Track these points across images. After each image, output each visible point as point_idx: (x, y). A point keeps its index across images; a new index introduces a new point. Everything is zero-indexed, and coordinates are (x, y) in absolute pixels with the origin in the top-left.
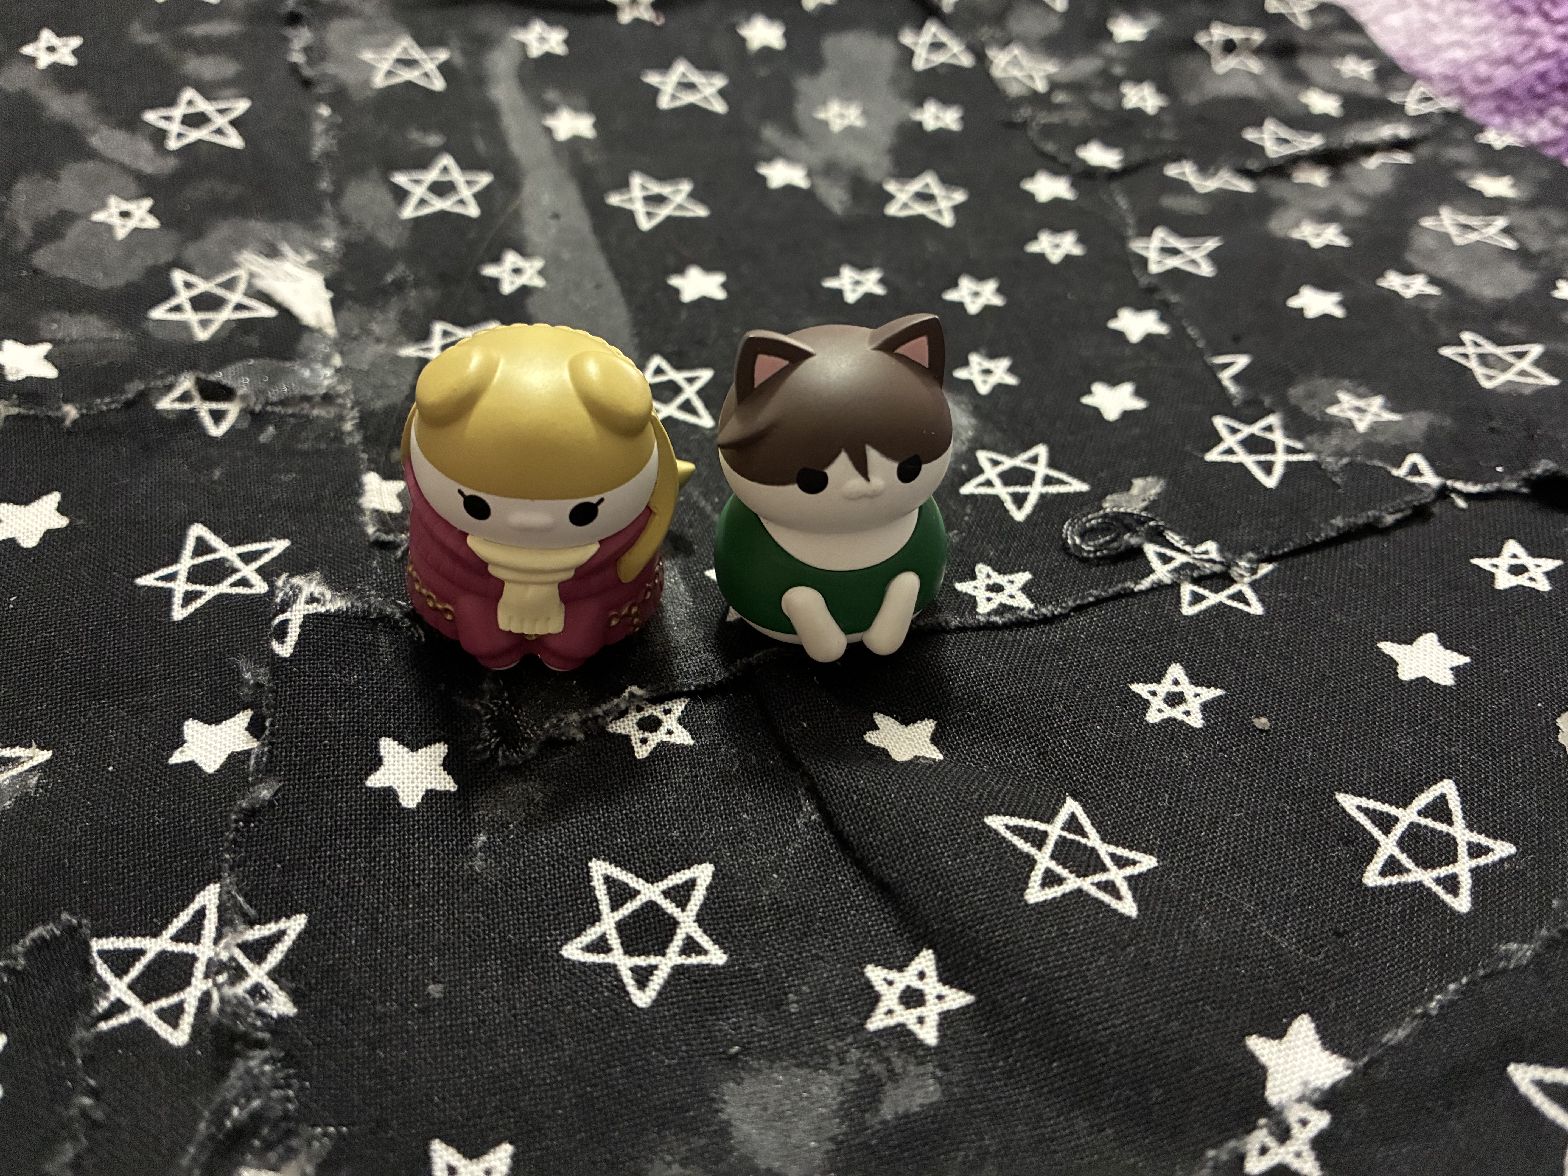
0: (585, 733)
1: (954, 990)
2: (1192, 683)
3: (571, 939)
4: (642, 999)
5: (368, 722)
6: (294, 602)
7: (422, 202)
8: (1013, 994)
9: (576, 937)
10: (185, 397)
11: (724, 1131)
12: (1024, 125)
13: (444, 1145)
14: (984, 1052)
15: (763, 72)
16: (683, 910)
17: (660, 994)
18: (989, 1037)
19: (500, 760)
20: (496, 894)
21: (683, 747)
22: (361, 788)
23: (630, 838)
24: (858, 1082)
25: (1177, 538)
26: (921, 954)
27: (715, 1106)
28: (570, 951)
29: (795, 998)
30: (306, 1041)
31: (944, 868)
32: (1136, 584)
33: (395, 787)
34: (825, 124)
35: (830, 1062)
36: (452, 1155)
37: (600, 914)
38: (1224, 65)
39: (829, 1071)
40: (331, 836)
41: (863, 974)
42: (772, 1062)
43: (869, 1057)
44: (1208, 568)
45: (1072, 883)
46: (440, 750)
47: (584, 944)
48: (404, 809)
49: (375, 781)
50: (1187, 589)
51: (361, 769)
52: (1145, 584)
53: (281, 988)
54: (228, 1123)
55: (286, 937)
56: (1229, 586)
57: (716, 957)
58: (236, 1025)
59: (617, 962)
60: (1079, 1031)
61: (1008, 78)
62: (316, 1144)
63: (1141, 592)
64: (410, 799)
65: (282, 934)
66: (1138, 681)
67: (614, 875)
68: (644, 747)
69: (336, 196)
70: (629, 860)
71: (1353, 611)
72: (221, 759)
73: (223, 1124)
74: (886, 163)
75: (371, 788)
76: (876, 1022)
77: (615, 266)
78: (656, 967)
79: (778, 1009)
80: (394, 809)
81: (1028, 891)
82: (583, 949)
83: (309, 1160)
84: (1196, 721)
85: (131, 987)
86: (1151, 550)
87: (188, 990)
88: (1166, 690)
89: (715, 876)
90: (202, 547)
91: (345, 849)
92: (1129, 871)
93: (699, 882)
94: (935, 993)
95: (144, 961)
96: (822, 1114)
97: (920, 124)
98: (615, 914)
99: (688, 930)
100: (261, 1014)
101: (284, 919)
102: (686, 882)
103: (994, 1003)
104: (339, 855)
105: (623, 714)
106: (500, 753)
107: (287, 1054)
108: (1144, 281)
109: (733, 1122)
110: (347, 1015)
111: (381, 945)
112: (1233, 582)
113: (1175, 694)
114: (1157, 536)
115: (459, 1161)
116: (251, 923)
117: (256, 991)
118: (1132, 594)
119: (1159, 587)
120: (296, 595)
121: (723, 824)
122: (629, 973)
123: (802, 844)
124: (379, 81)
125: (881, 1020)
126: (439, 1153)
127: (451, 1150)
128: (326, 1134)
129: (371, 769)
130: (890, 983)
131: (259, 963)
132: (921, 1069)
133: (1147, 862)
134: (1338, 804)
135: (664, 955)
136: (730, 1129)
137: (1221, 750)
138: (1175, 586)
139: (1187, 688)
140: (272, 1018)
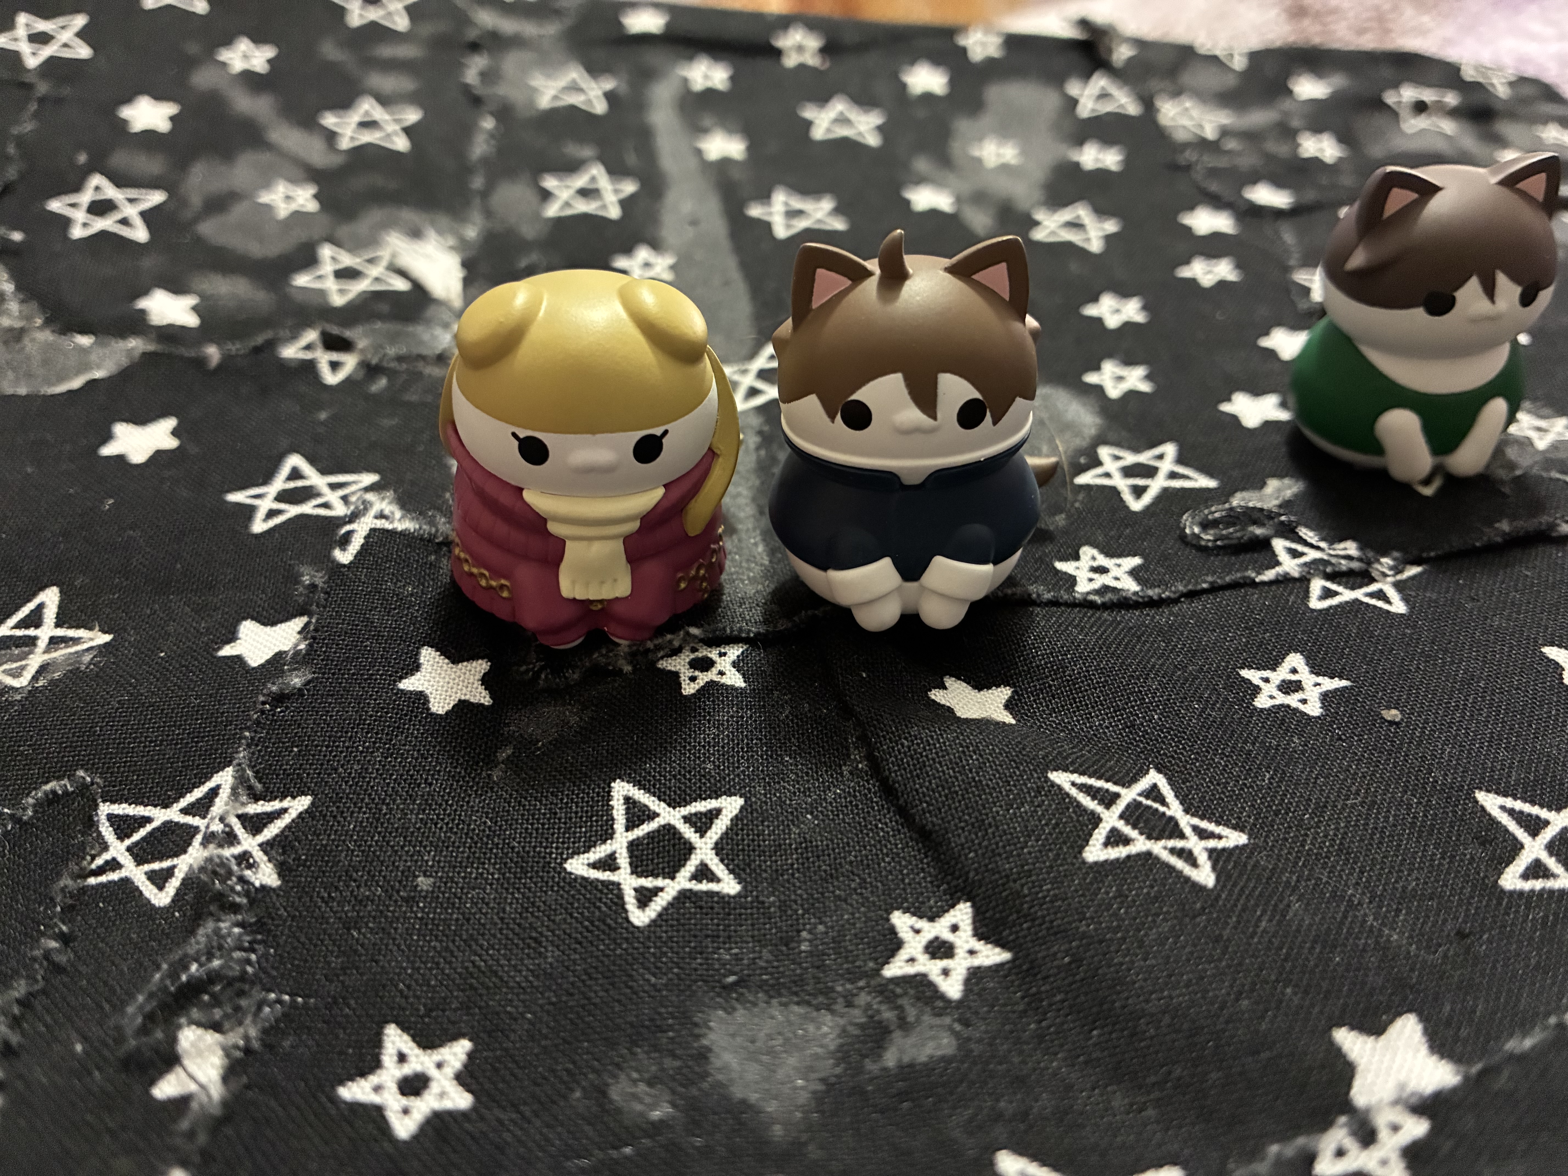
0: (634, 667)
1: (989, 946)
2: (1312, 672)
3: (579, 854)
4: (640, 917)
5: (413, 631)
6: (364, 515)
7: (567, 204)
8: (1055, 954)
9: (584, 853)
10: (309, 347)
11: (703, 1055)
12: (1188, 168)
13: (399, 1031)
14: (1014, 1012)
15: (921, 113)
16: (702, 836)
17: (660, 915)
18: (1023, 998)
19: (541, 682)
20: (509, 803)
21: (732, 688)
22: (392, 689)
23: (660, 765)
24: (862, 1026)
25: (1311, 534)
26: (958, 907)
27: (697, 1031)
28: (574, 865)
29: (809, 937)
30: (282, 911)
31: (994, 818)
32: (1259, 573)
33: (428, 692)
34: (979, 161)
35: (836, 1003)
36: (406, 1042)
37: (613, 833)
38: (1414, 124)
39: (833, 1012)
40: (353, 728)
41: (888, 920)
42: (771, 997)
43: (880, 1002)
44: (1344, 564)
45: (1140, 844)
46: (481, 666)
47: (591, 861)
48: (432, 714)
49: (408, 684)
50: (1317, 585)
51: (397, 672)
52: (1269, 575)
53: (270, 861)
54: (184, 978)
55: (287, 815)
56: (1367, 585)
57: (729, 886)
58: (214, 883)
59: (622, 881)
60: (1127, 998)
61: (1176, 127)
62: (267, 1010)
63: (1263, 583)
64: (440, 705)
65: (285, 810)
66: (1250, 667)
67: (636, 797)
68: (692, 685)
69: (485, 194)
70: (654, 786)
71: (1514, 615)
72: (267, 655)
73: (179, 978)
74: (1038, 195)
75: (402, 690)
76: (895, 969)
77: (746, 267)
78: (661, 889)
79: (787, 945)
80: (422, 713)
81: (1087, 848)
82: (589, 865)
83: (254, 1022)
84: (1314, 709)
85: (129, 849)
86: (1279, 545)
87: (183, 857)
88: (1281, 678)
89: (742, 808)
90: (295, 474)
91: (365, 742)
92: (1212, 843)
93: (724, 812)
94: (967, 947)
95: (149, 828)
96: (816, 1054)
97: (1077, 165)
98: (629, 833)
99: (704, 857)
100: (242, 880)
101: (289, 798)
102: (710, 811)
103: (1032, 962)
104: (357, 747)
105: (676, 652)
106: (543, 676)
107: (258, 921)
108: (1302, 306)
109: (714, 1047)
110: (329, 894)
111: (379, 833)
112: (1373, 580)
113: (1290, 682)
114: (1289, 532)
115: (411, 1049)
116: (256, 798)
117: (244, 859)
118: (1253, 584)
119: (1285, 580)
120: (366, 509)
121: (762, 764)
122: (633, 893)
123: (844, 791)
124: (545, 102)
125: (901, 968)
126: (392, 1038)
127: (406, 1037)
128: (279, 1001)
129: (407, 674)
130: (917, 932)
131: (254, 835)
132: (937, 1021)
133: (1235, 839)
134: (1477, 802)
135: (673, 878)
136: (709, 1055)
137: (1340, 739)
138: (1304, 581)
139: (1305, 676)
140: (253, 884)
